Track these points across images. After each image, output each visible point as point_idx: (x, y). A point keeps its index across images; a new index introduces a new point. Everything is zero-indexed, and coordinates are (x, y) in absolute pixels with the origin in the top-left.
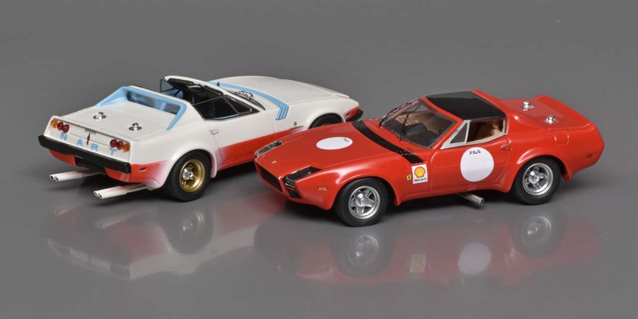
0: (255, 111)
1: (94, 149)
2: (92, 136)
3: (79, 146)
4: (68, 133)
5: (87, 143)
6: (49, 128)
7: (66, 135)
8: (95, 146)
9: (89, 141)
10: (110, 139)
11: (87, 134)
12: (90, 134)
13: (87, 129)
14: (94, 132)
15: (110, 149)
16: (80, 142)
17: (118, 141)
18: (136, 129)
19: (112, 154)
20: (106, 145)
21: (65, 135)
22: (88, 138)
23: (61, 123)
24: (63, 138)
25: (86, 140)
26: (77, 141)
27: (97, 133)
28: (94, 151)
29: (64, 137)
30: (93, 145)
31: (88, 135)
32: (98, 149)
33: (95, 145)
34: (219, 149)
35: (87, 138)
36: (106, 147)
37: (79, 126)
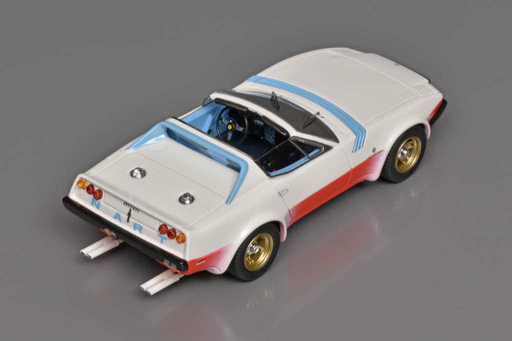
0: (328, 148)
1: (137, 230)
2: (133, 212)
3: (116, 222)
4: (102, 201)
5: (128, 221)
6: (75, 188)
7: (99, 203)
8: (138, 227)
9: (130, 219)
10: (159, 224)
11: (127, 209)
12: (130, 210)
13: (126, 203)
15: (159, 236)
16: (117, 216)
17: (169, 228)
18: (188, 202)
19: (161, 243)
20: (154, 230)
21: (97, 202)
22: (129, 215)
23: (91, 186)
24: (94, 205)
25: (127, 217)
26: (114, 214)
27: (140, 212)
28: (137, 233)
29: (96, 205)
30: (135, 224)
31: (128, 211)
32: (142, 231)
33: (139, 225)
34: (289, 210)
36: (154, 231)
37: (116, 197)
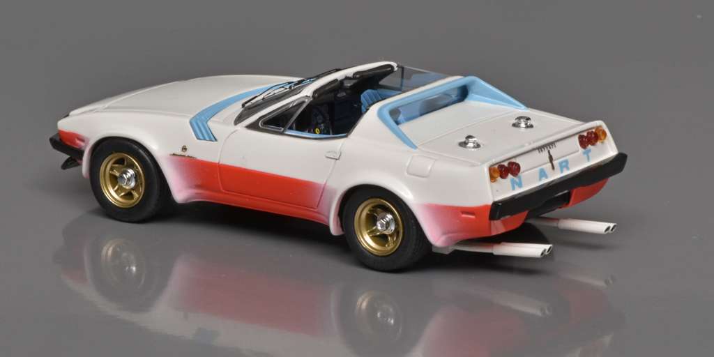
1: (565, 169)
2: (553, 152)
3: (545, 181)
5: (553, 168)
7: (521, 178)
8: (564, 164)
9: (554, 163)
10: (576, 138)
11: (545, 154)
12: (549, 152)
14: (552, 144)
15: (584, 153)
16: (543, 174)
17: (586, 134)
19: (588, 159)
20: (576, 151)
21: (518, 179)
22: (551, 158)
23: (501, 167)
24: (515, 186)
25: (550, 164)
26: (537, 176)
27: (557, 144)
28: (566, 173)
29: (517, 184)
30: (560, 164)
31: (547, 155)
32: (569, 166)
33: (564, 162)
35: (548, 160)
36: (577, 153)
